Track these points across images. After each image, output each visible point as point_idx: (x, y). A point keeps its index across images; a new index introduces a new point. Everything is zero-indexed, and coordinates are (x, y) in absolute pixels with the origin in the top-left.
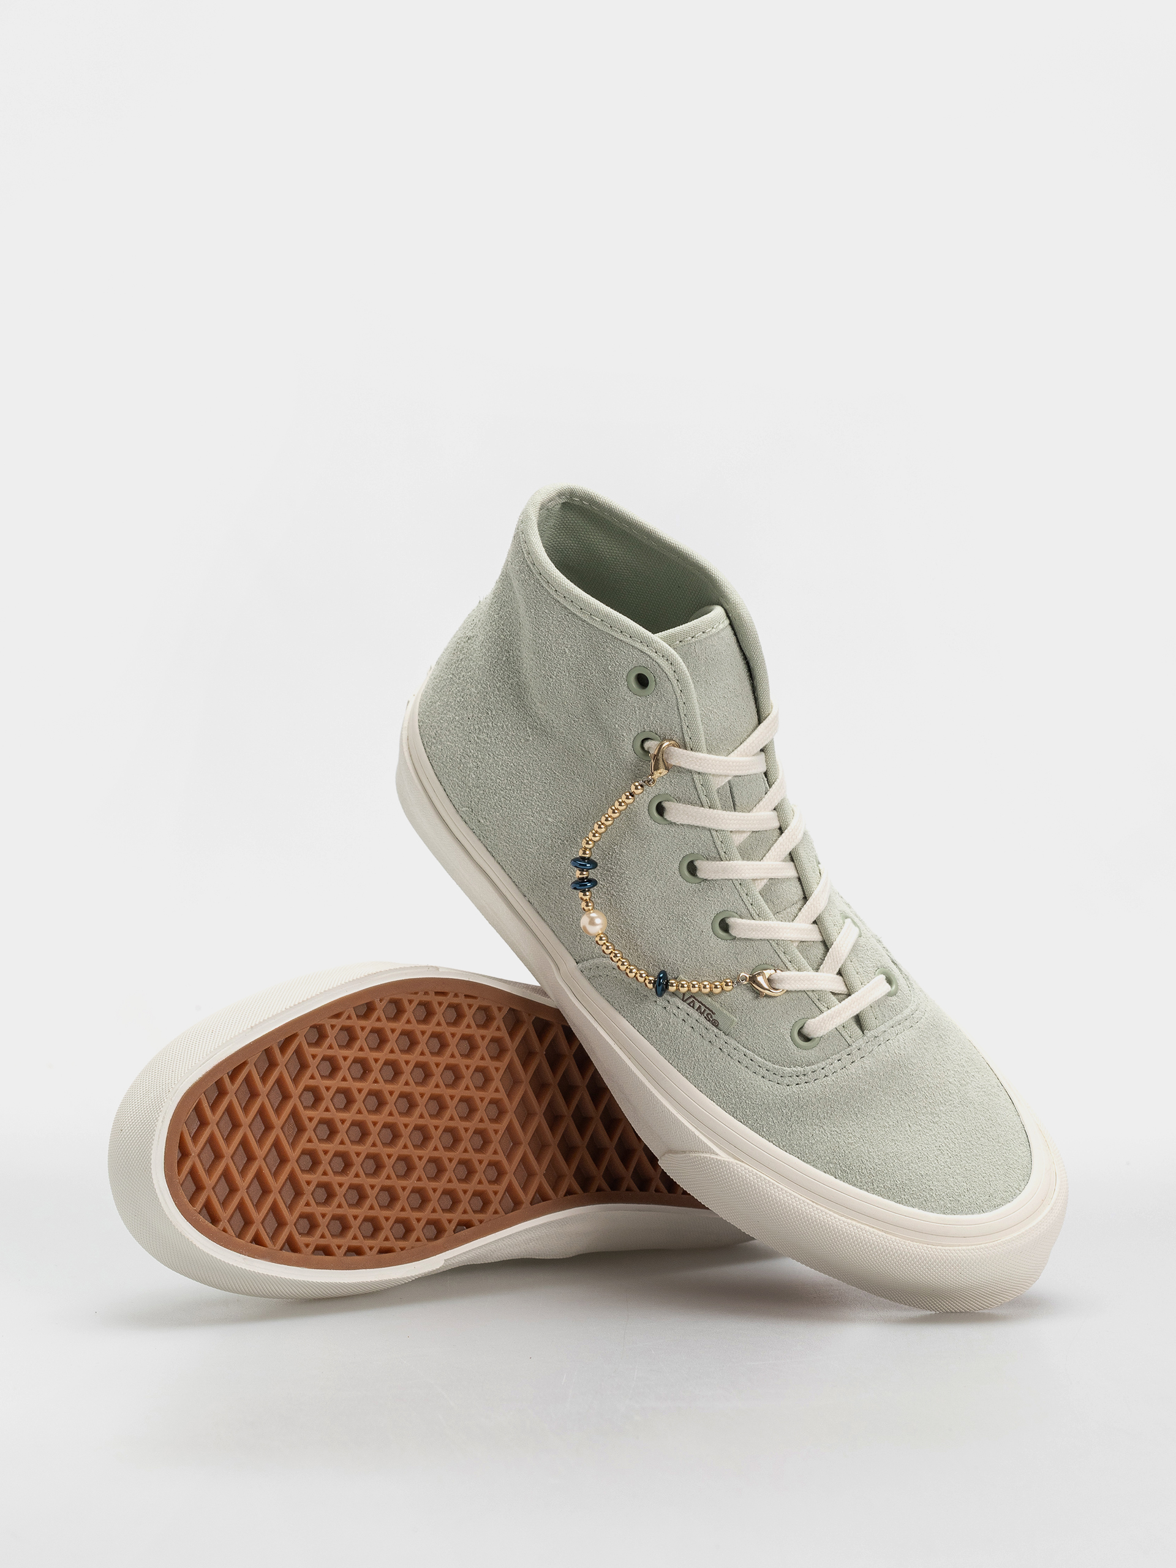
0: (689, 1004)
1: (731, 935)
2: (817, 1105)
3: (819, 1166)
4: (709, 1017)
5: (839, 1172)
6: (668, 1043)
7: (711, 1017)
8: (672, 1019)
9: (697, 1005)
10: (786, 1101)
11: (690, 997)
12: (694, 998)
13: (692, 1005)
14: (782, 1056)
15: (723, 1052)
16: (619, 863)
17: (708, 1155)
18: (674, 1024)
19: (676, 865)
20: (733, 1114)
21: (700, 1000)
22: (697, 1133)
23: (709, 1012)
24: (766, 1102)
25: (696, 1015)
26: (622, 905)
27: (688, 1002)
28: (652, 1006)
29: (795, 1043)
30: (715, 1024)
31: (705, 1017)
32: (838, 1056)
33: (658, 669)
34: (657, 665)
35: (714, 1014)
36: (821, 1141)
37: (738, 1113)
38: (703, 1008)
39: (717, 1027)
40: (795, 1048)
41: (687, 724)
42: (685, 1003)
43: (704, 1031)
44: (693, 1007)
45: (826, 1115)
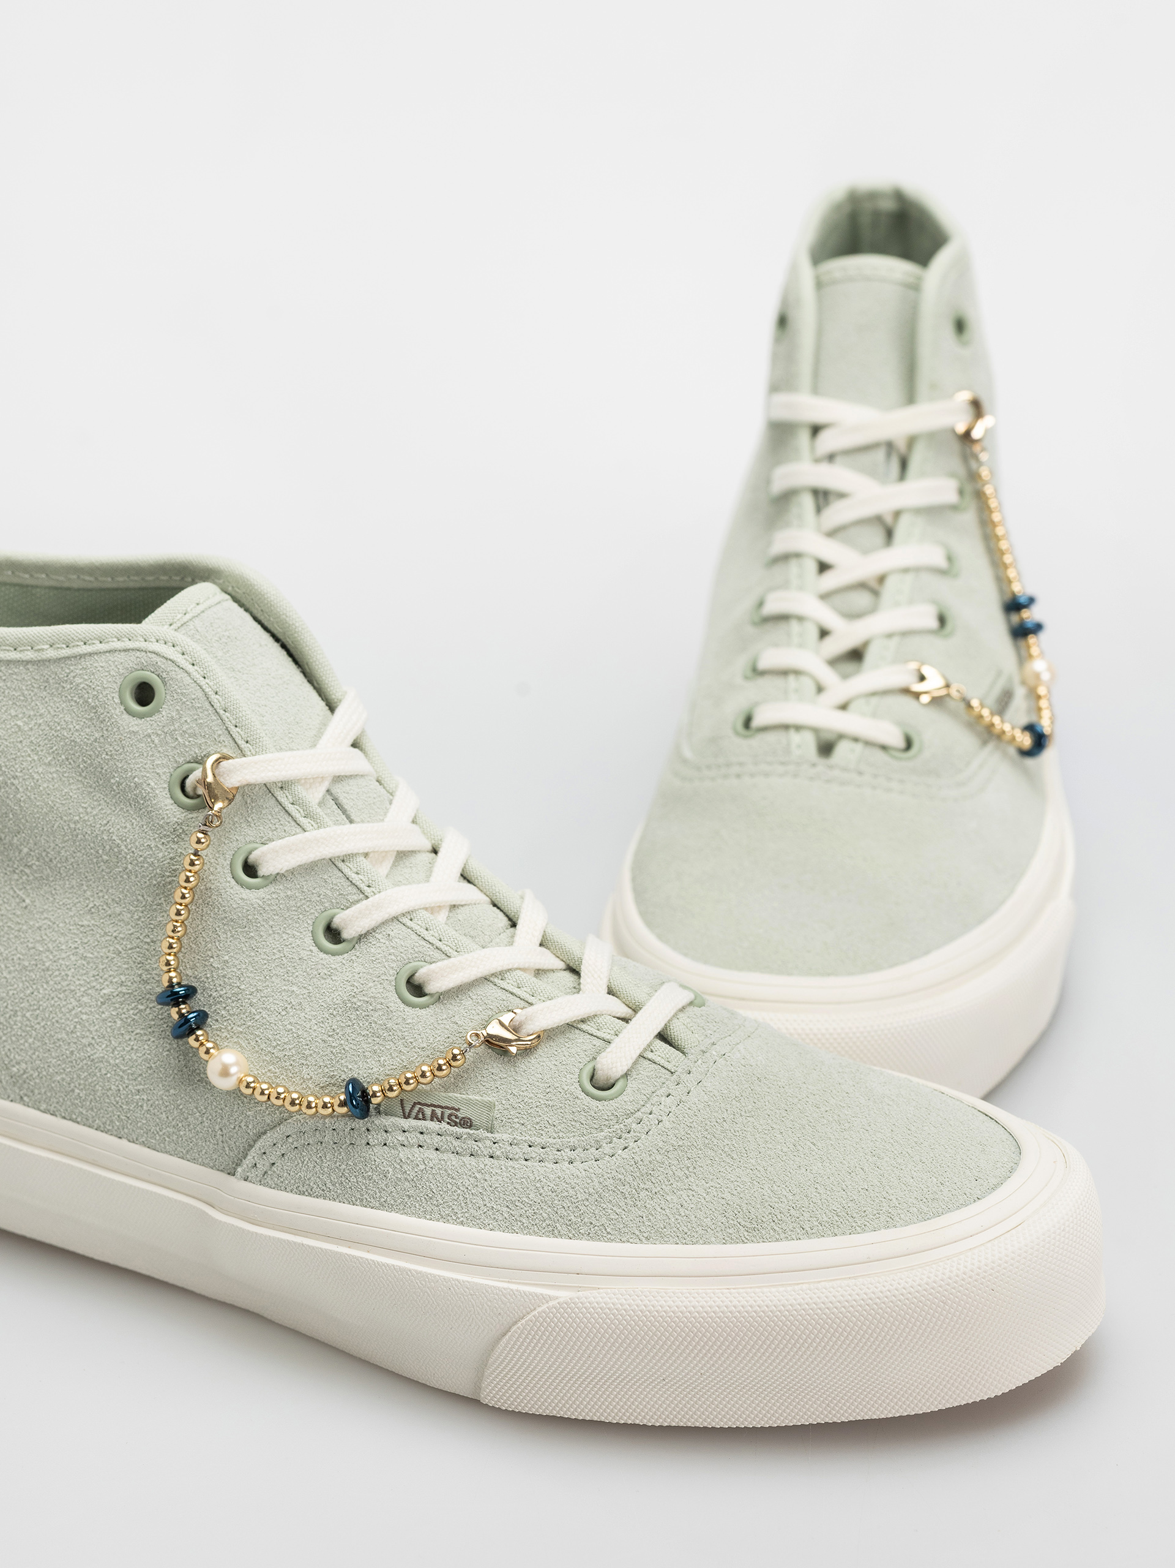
0: (416, 1118)
1: (431, 995)
2: (667, 1163)
3: (713, 1239)
4: (453, 1118)
5: (746, 1233)
6: (411, 1192)
7: (456, 1117)
8: (403, 1153)
9: (428, 1111)
10: (620, 1176)
11: (413, 1106)
12: (419, 1103)
13: (420, 1116)
14: (584, 1122)
15: (498, 1158)
16: (226, 980)
17: (544, 1307)
18: (408, 1158)
19: (309, 940)
20: (554, 1232)
21: (429, 1102)
22: (514, 1287)
23: (450, 1112)
24: (591, 1190)
25: (433, 1125)
26: (257, 1039)
27: (414, 1114)
28: (368, 1153)
29: (594, 1097)
30: (466, 1123)
31: (448, 1123)
32: (663, 1091)
33: (158, 659)
34: (153, 655)
35: (458, 1110)
36: (699, 1207)
37: (559, 1228)
38: (439, 1111)
39: (470, 1127)
40: (595, 1103)
41: (234, 722)
42: (410, 1119)
43: (456, 1143)
44: (424, 1119)
45: (686, 1172)
